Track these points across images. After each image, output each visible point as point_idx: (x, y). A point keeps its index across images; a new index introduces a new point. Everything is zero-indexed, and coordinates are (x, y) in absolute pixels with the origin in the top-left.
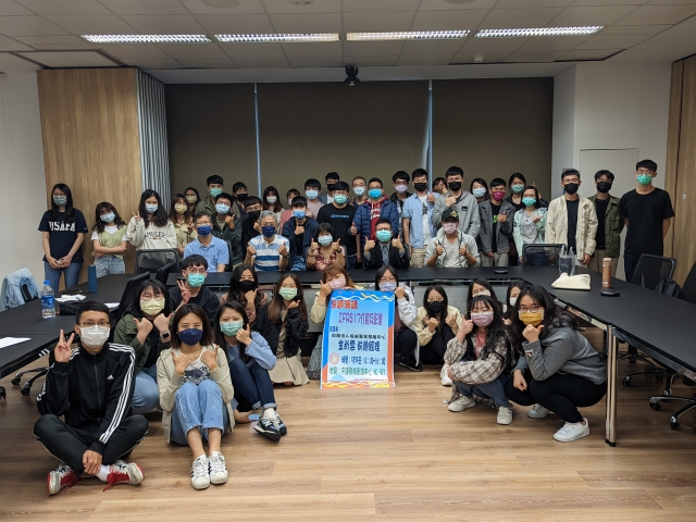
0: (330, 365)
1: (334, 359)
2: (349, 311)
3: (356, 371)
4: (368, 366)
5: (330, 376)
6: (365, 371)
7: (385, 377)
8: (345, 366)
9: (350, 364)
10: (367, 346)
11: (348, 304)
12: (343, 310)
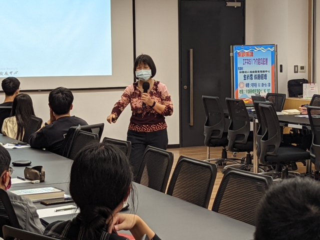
0: (239, 89)
1: (242, 85)
2: (249, 58)
3: (254, 91)
4: (261, 88)
5: (240, 95)
6: (259, 91)
8: (248, 89)
9: (251, 88)
10: (259, 77)
11: (247, 53)
12: (245, 58)
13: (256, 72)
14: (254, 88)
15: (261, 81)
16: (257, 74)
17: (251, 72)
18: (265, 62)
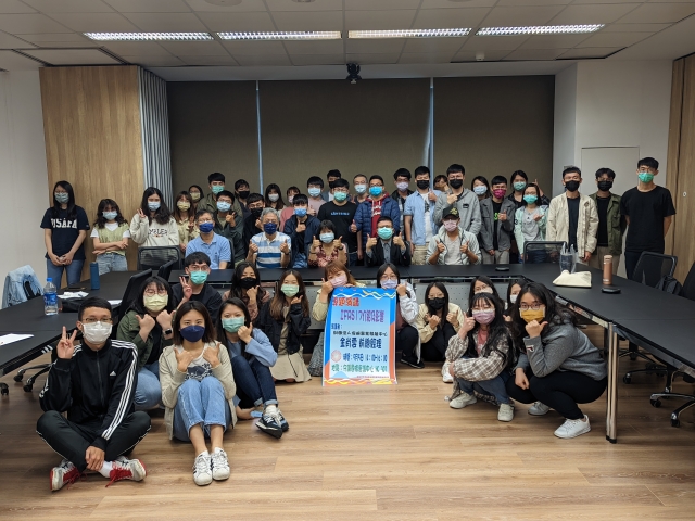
0: (332, 362)
1: (336, 357)
2: (351, 308)
3: (357, 368)
4: (370, 363)
5: (332, 373)
6: (366, 368)
7: (387, 374)
8: (347, 363)
9: (352, 361)
10: (368, 343)
11: (349, 300)
12: (345, 307)
13: (363, 334)
14: (358, 362)
15: (370, 351)
16: (365, 337)
17: (353, 333)
18: (379, 317)
